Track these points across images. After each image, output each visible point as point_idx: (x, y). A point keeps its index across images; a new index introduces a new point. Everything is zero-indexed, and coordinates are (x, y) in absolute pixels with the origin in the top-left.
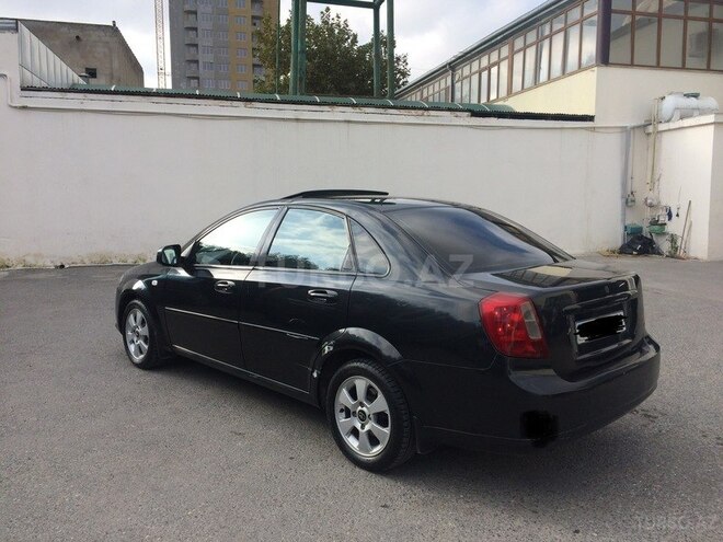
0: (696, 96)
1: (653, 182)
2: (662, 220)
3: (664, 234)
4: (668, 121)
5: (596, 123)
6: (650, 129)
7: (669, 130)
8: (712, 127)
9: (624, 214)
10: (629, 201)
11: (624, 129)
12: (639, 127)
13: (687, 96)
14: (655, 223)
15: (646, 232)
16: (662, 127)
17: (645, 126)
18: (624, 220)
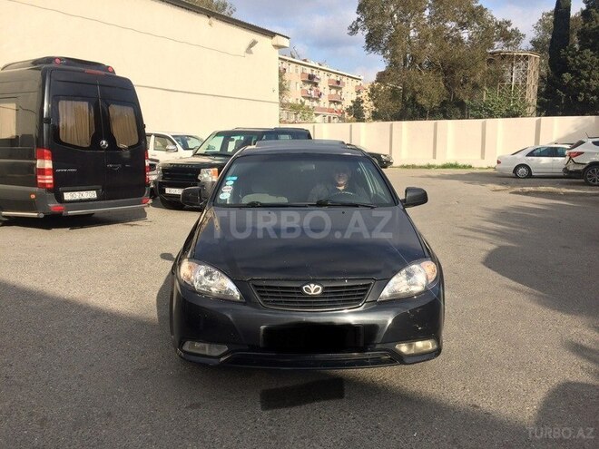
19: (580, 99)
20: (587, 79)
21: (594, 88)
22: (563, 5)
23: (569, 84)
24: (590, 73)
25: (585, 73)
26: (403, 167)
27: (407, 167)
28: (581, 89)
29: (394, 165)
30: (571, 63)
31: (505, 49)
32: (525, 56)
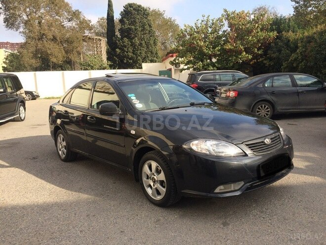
19: (125, 61)
20: (127, 52)
21: (130, 56)
22: (111, 15)
23: (119, 54)
24: (128, 50)
25: (126, 49)
26: (46, 98)
27: (49, 98)
28: (125, 57)
29: (40, 98)
30: (119, 44)
31: (90, 35)
32: (99, 39)
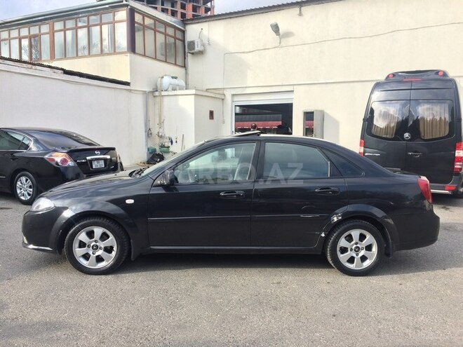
0: (176, 78)
1: (161, 124)
2: (166, 145)
3: (169, 152)
4: (166, 90)
5: (131, 87)
6: (157, 94)
7: (168, 96)
8: (193, 96)
9: (147, 142)
10: (149, 133)
11: (144, 92)
12: (150, 92)
13: (173, 77)
14: (163, 146)
15: (158, 151)
16: (163, 93)
17: (153, 92)
18: (147, 145)
